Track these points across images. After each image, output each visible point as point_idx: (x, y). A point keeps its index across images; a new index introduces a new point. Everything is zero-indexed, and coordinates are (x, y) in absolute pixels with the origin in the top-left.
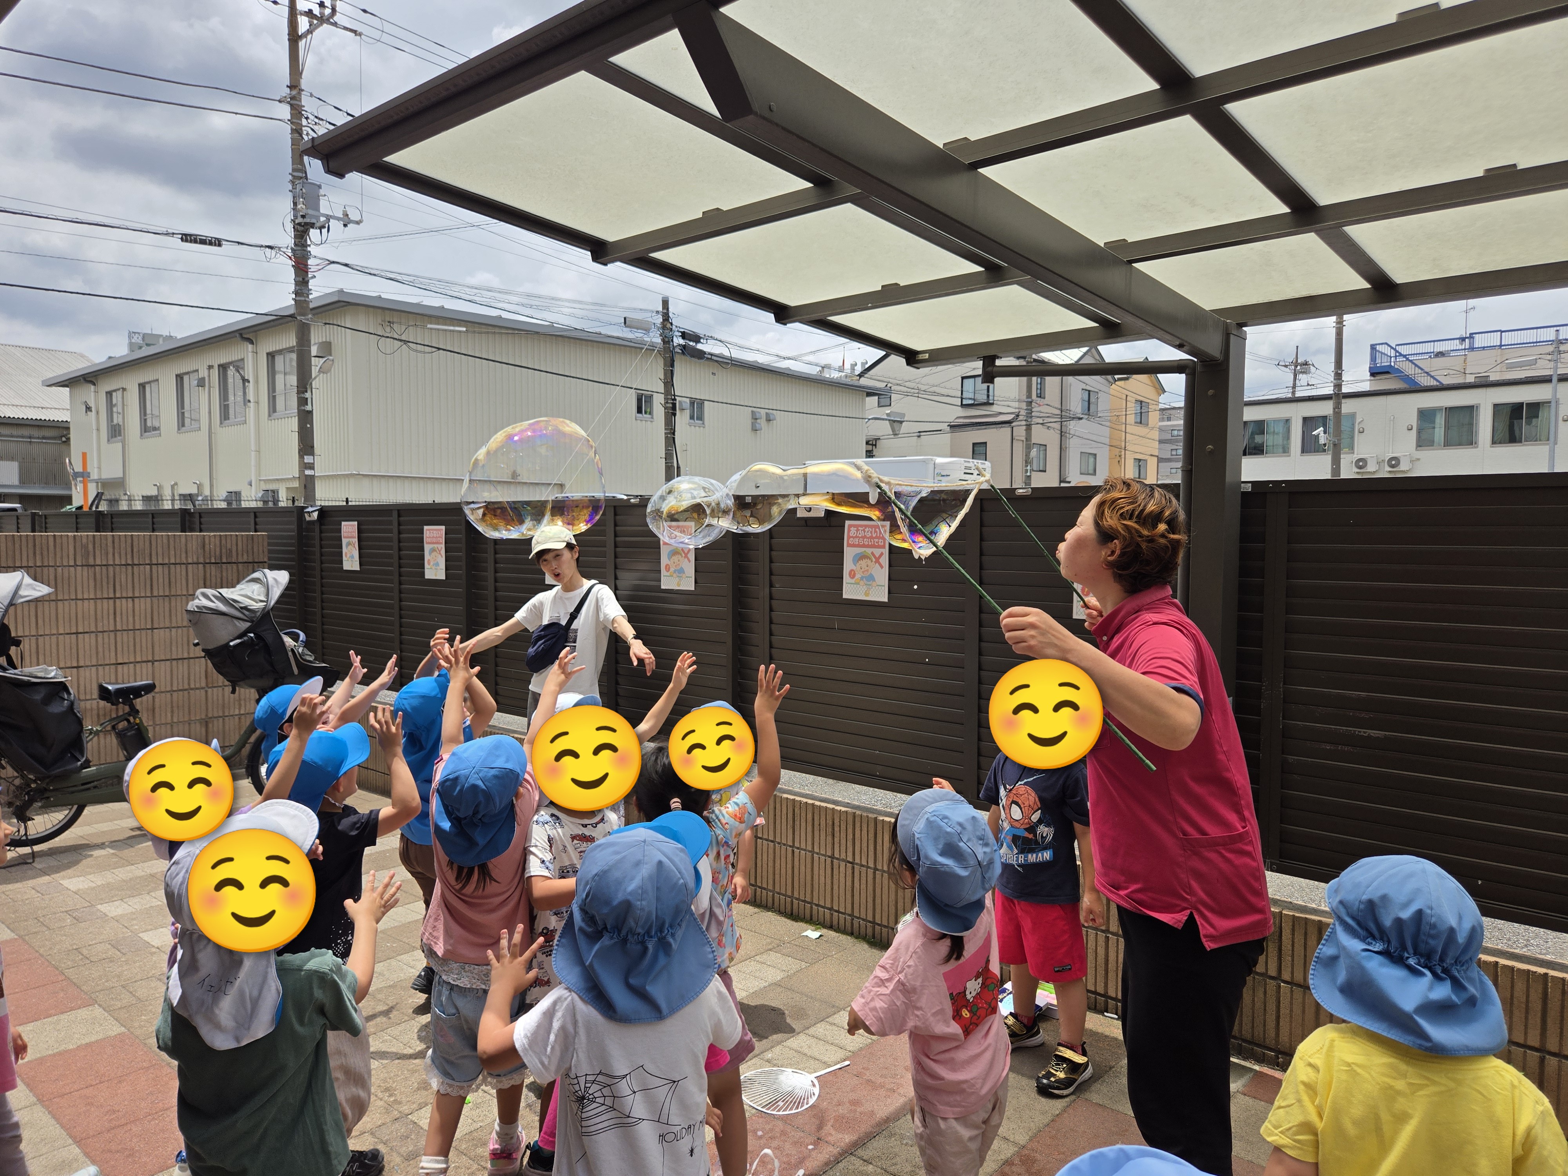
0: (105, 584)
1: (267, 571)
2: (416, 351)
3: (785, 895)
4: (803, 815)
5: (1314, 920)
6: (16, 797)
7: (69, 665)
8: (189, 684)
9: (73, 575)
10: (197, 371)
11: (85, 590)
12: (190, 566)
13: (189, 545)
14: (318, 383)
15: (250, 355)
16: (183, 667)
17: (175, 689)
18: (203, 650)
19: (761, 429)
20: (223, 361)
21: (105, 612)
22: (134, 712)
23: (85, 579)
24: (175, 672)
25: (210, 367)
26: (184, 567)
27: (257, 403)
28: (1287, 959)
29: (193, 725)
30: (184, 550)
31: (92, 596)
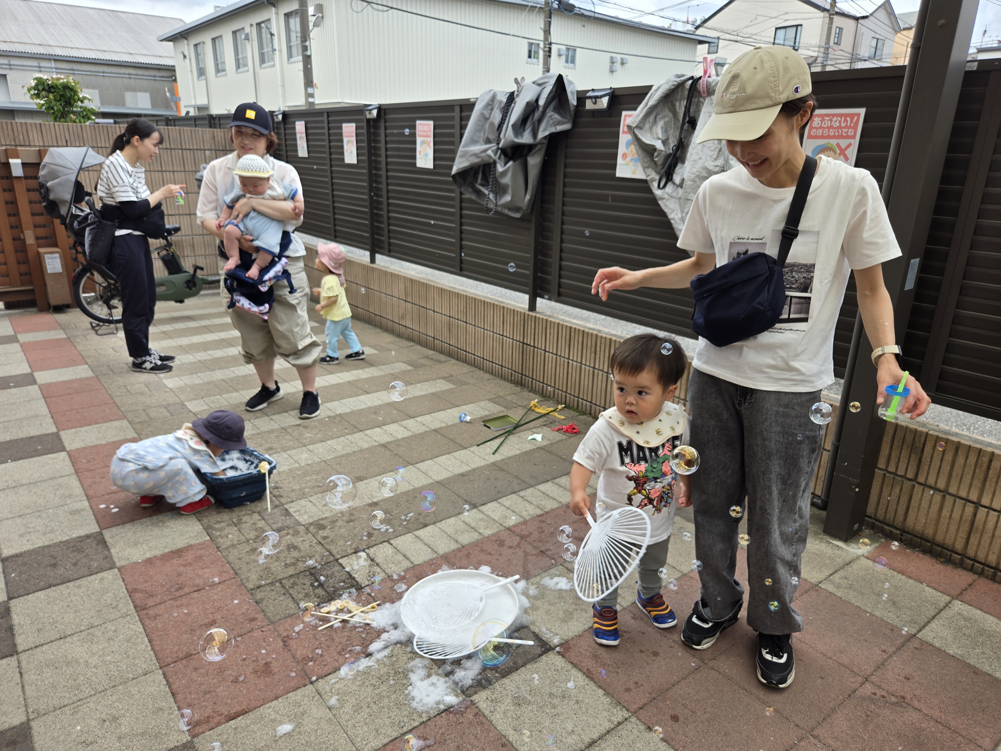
2: (378, 10)
3: (562, 391)
4: (576, 338)
5: (953, 441)
10: (243, 28)
14: (314, 33)
15: (274, 15)
19: (616, 71)
20: (259, 21)
25: (251, 25)
27: (280, 51)
28: (924, 468)
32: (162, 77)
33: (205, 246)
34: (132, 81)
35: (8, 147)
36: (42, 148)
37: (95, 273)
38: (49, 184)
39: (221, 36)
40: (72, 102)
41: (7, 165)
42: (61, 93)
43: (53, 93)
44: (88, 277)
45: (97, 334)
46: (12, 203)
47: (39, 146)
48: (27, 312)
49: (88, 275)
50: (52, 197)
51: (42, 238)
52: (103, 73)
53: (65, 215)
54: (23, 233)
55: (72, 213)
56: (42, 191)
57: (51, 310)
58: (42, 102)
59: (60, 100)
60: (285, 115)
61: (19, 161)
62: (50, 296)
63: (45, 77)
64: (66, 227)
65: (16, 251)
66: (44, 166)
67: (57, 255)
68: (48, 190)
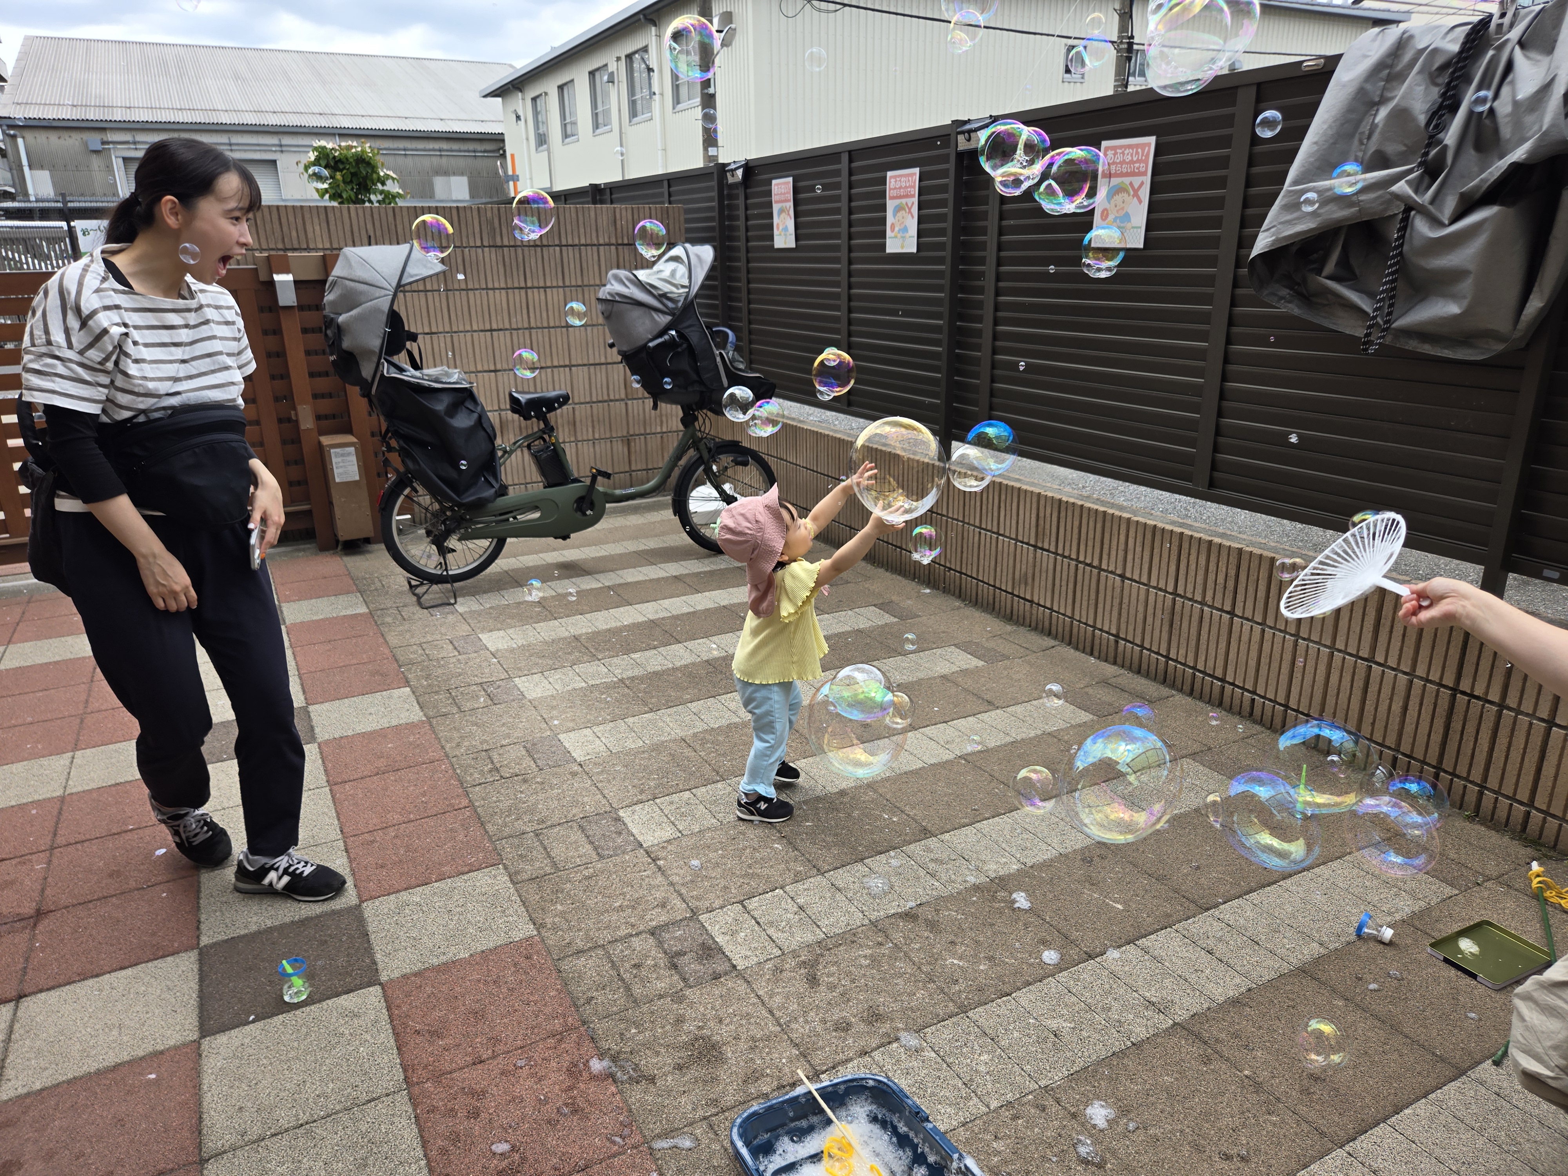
0: (515, 270)
1: (688, 245)
6: (433, 525)
7: (486, 368)
8: (608, 395)
9: (481, 258)
11: (496, 278)
12: (601, 248)
13: (600, 221)
15: (654, 38)
16: (600, 375)
17: (594, 399)
18: (619, 353)
20: (629, 50)
21: (518, 305)
22: (549, 429)
23: (494, 264)
24: (593, 381)
26: (595, 248)
27: (662, 94)
29: (614, 443)
30: (594, 227)
31: (503, 285)
32: (485, 151)
33: (593, 421)
34: (444, 160)
35: (273, 253)
36: (328, 252)
37: (420, 489)
38: (341, 319)
39: (572, 81)
40: (369, 183)
41: (271, 284)
42: (352, 170)
43: (341, 171)
44: (407, 496)
45: (420, 604)
46: (278, 355)
47: (324, 249)
48: (299, 550)
49: (407, 491)
50: (346, 344)
51: (326, 417)
52: (405, 150)
53: (369, 379)
54: (295, 409)
55: (382, 375)
56: (329, 332)
57: (340, 548)
58: (326, 186)
59: (351, 182)
60: (749, 168)
61: (289, 277)
62: (339, 524)
63: (330, 146)
64: (370, 402)
65: (284, 442)
66: (334, 284)
67: (352, 449)
68: (340, 330)
